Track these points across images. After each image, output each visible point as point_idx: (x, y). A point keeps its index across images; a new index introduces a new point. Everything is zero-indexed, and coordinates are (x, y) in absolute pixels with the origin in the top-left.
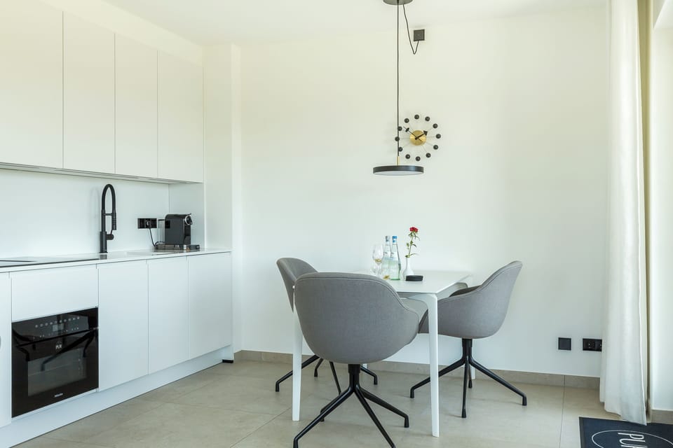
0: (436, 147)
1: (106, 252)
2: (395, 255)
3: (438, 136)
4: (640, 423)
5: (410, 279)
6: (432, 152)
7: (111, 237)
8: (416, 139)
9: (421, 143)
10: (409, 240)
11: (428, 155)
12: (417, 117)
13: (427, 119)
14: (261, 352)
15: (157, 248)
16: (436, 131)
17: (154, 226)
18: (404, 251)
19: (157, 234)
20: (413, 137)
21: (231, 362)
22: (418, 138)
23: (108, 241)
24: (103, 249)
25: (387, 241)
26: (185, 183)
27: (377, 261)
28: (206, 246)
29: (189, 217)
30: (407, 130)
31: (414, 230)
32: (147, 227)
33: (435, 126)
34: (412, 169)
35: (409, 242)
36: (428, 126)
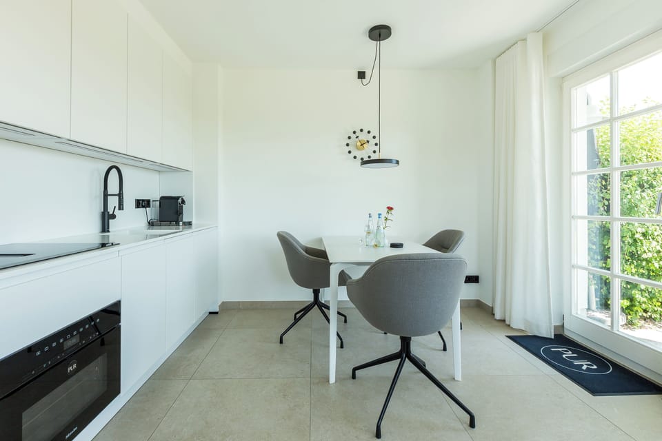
0: (374, 152)
1: (108, 231)
3: (376, 144)
4: (549, 337)
5: (393, 246)
6: (372, 155)
7: (113, 216)
8: (361, 145)
11: (369, 157)
13: (369, 132)
14: (239, 302)
15: (151, 224)
16: (375, 141)
17: (149, 206)
19: (152, 213)
20: (359, 144)
21: (217, 313)
23: (110, 221)
24: (105, 229)
25: (370, 217)
29: (182, 199)
31: (389, 208)
32: (143, 207)
36: (369, 137)
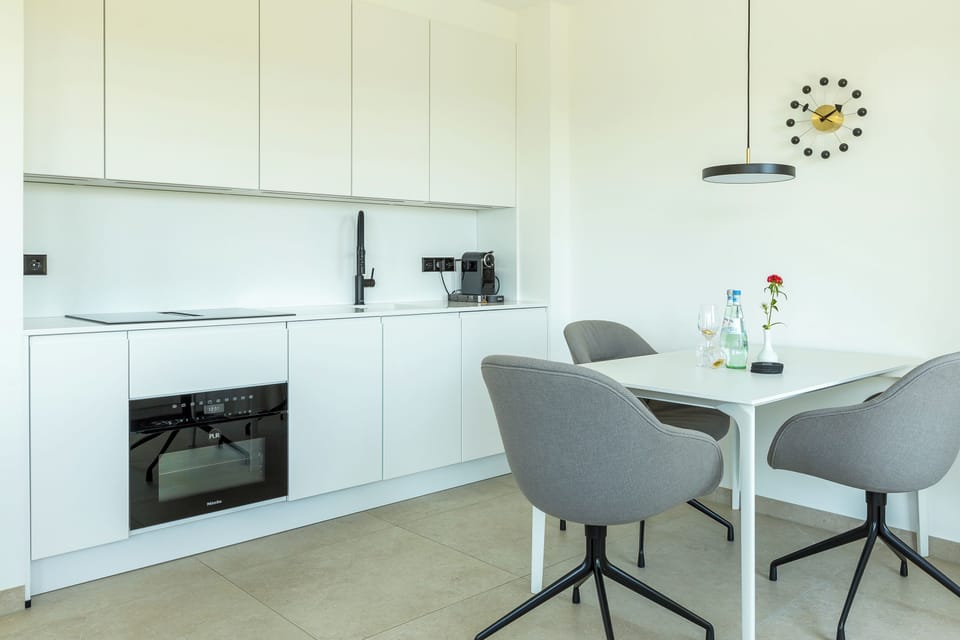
0: (857, 132)
1: (362, 304)
2: (736, 324)
3: (862, 112)
5: (759, 368)
6: (851, 141)
7: (371, 283)
8: (822, 120)
9: (834, 127)
10: (768, 298)
11: (844, 148)
12: (824, 82)
13: (843, 83)
15: (452, 299)
16: (859, 104)
17: (452, 269)
18: (755, 317)
19: (453, 280)
20: (817, 117)
22: (825, 118)
23: (365, 289)
24: (359, 299)
26: (489, 208)
27: (704, 332)
28: (519, 298)
29: (490, 257)
30: (806, 108)
31: (775, 279)
32: (438, 270)
33: (856, 94)
34: (767, 169)
35: (769, 304)
36: (842, 96)
